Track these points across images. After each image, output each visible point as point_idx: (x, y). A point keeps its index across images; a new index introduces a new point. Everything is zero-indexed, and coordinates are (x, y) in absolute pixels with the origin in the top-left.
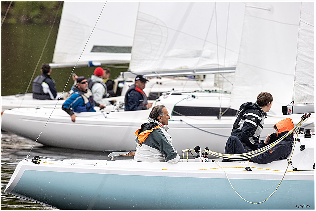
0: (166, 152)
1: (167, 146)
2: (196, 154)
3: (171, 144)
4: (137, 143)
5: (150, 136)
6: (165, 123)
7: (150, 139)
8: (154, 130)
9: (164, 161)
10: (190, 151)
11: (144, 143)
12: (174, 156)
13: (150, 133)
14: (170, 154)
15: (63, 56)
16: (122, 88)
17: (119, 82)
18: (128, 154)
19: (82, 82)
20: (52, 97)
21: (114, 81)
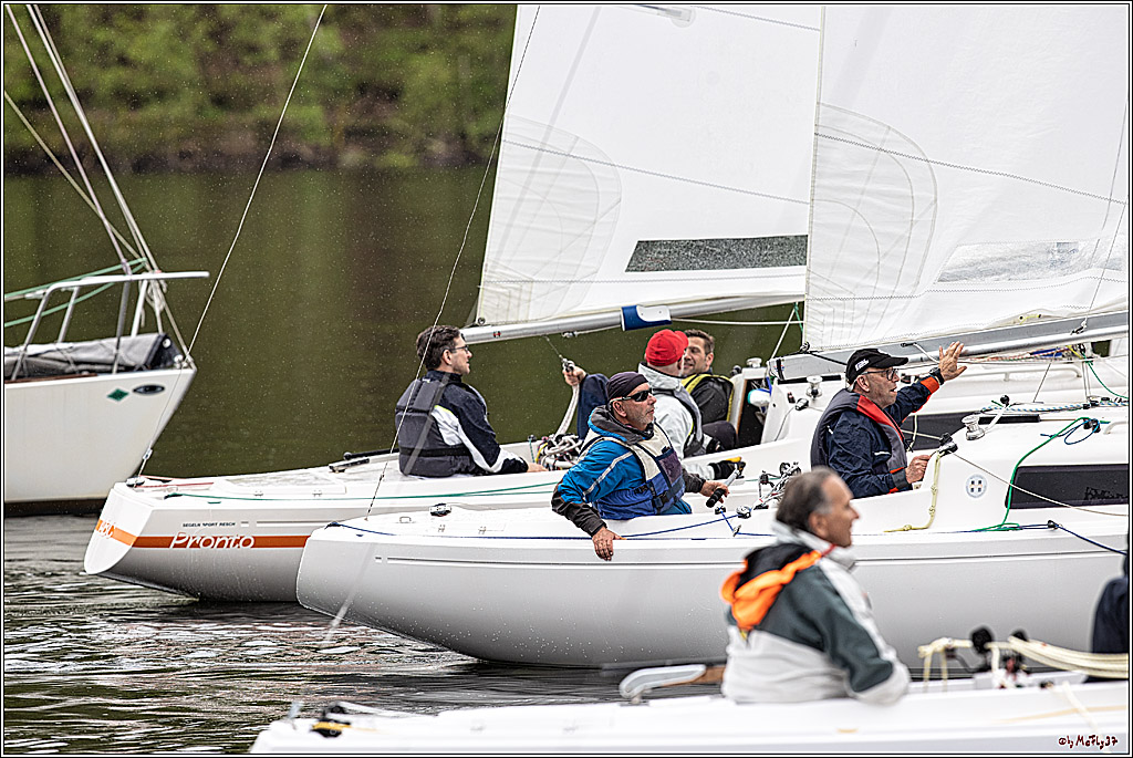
0: (852, 659)
1: (853, 635)
2: (979, 660)
3: (868, 625)
4: (733, 631)
5: (783, 601)
6: (839, 539)
7: (784, 609)
8: (797, 573)
9: (843, 696)
10: (953, 650)
11: (761, 625)
12: (885, 671)
13: (783, 586)
14: (868, 666)
15: (517, 294)
16: (764, 409)
17: (750, 385)
18: (703, 676)
19: (633, 393)
20: (481, 462)
21: (732, 380)
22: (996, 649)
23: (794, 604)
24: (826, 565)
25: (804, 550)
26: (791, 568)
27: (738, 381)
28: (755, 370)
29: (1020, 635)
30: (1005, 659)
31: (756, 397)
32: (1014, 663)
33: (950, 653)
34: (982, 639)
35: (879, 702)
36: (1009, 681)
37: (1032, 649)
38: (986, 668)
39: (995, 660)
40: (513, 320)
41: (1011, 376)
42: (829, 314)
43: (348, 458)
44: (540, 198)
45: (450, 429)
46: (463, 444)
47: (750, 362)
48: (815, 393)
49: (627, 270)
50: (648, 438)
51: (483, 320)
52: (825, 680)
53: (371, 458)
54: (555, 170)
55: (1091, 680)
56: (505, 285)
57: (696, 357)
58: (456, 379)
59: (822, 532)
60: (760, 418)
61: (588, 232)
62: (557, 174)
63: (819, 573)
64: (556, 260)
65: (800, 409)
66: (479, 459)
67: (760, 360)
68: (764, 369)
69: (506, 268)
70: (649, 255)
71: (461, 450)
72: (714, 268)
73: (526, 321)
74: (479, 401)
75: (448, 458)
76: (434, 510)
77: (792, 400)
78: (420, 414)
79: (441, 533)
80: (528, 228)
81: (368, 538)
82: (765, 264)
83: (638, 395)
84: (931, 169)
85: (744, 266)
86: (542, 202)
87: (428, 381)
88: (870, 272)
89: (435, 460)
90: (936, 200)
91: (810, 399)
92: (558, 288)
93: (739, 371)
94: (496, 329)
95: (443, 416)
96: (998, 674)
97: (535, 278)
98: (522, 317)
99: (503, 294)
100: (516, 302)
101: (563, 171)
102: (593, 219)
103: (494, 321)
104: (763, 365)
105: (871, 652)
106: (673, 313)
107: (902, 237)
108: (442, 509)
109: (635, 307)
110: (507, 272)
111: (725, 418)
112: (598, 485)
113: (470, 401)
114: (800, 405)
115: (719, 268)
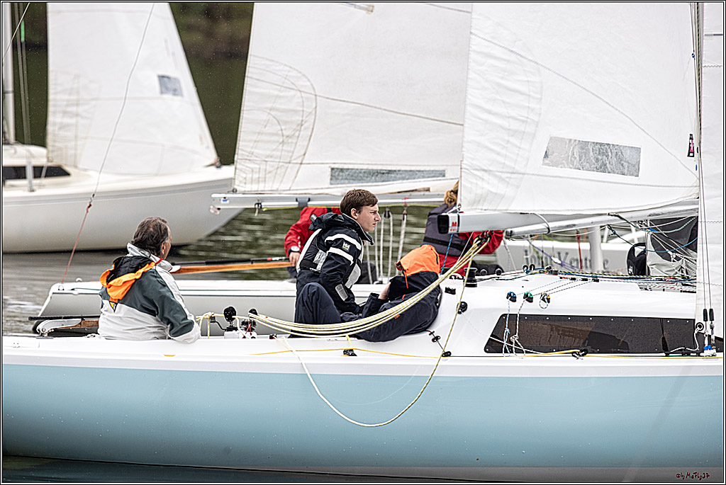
0: (172, 320)
1: (173, 307)
4: (107, 302)
5: (136, 288)
8: (143, 273)
9: (164, 338)
10: (214, 317)
11: (123, 301)
12: (188, 327)
13: (136, 280)
18: (80, 323)
26: (141, 271)
29: (253, 311)
30: (244, 324)
33: (212, 319)
34: (230, 313)
35: (184, 342)
36: (247, 335)
38: (231, 329)
39: (238, 324)
55: (292, 336)
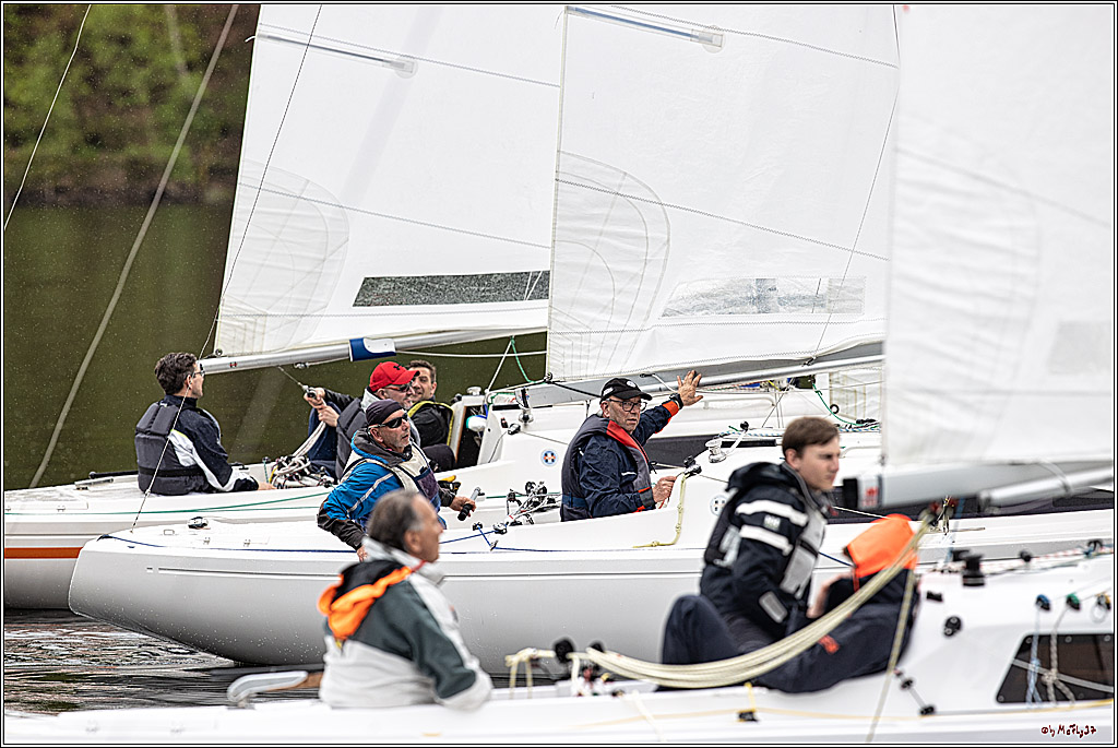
0: (438, 668)
1: (439, 645)
3: (454, 637)
4: (329, 640)
5: (375, 613)
7: (376, 621)
8: (388, 587)
9: (431, 702)
10: (538, 659)
11: (355, 636)
12: (467, 680)
13: (375, 599)
14: (453, 675)
15: (251, 327)
16: (482, 433)
17: (469, 412)
18: (305, 682)
19: (387, 420)
20: (214, 482)
21: (452, 408)
22: (576, 659)
23: (385, 616)
24: (416, 580)
25: (396, 566)
26: (383, 583)
27: (458, 409)
28: (474, 398)
29: (598, 647)
30: (583, 669)
31: (474, 422)
32: (592, 673)
33: (535, 662)
34: (564, 649)
35: (462, 708)
36: (586, 689)
37: (608, 660)
38: (567, 677)
39: (575, 670)
40: (248, 351)
41: (710, 404)
42: (568, 347)
43: (93, 477)
44: (273, 237)
45: (185, 450)
46: (196, 465)
47: (470, 390)
48: (526, 419)
49: (355, 305)
50: (407, 459)
51: (221, 352)
52: (413, 687)
53: (115, 478)
54: (288, 211)
55: (661, 689)
56: (241, 318)
57: (425, 386)
58: (191, 403)
59: (416, 548)
60: (478, 442)
61: (318, 270)
62: (289, 215)
63: (409, 588)
64: (288, 295)
65: (513, 433)
66: (212, 479)
67: (479, 389)
68: (482, 397)
69: (242, 303)
70: (374, 292)
71: (196, 470)
72: (435, 303)
73: (261, 353)
74: (213, 425)
75: (183, 479)
76: (192, 523)
77: (505, 425)
78: (157, 437)
79: (206, 546)
80: (262, 265)
81: (139, 549)
82: (483, 299)
83: (393, 421)
84: (664, 210)
85: (464, 301)
86: (275, 241)
87: (165, 405)
88: (605, 307)
89: (169, 479)
90: (668, 240)
91: (522, 424)
92: (291, 322)
93: (460, 399)
94: (233, 360)
95: (179, 439)
96: (577, 683)
97: (269, 312)
98: (256, 349)
99: (238, 327)
100: (251, 335)
101: (295, 212)
102: (322, 257)
103: (231, 352)
104: (482, 393)
105: (458, 662)
106: (398, 345)
107: (636, 275)
108: (199, 522)
109: (362, 339)
110: (243, 306)
111: (445, 442)
112: (361, 504)
113: (204, 426)
114: (512, 429)
115: (440, 303)
